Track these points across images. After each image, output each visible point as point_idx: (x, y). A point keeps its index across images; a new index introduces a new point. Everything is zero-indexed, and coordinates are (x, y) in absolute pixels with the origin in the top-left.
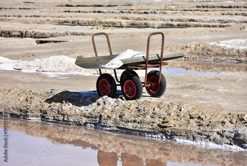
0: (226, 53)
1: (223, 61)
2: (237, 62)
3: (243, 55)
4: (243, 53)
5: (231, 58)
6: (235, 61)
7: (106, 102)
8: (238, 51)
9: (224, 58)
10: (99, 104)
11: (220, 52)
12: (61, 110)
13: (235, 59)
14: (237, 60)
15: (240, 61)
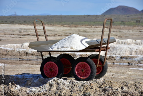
0: (10, 53)
1: (8, 59)
2: (20, 59)
3: (24, 55)
4: (23, 53)
5: (14, 57)
6: (18, 59)
7: (59, 83)
8: (19, 52)
9: (9, 57)
10: (51, 85)
11: (5, 53)
12: (9, 92)
13: (18, 57)
14: (19, 58)
15: (22, 59)
